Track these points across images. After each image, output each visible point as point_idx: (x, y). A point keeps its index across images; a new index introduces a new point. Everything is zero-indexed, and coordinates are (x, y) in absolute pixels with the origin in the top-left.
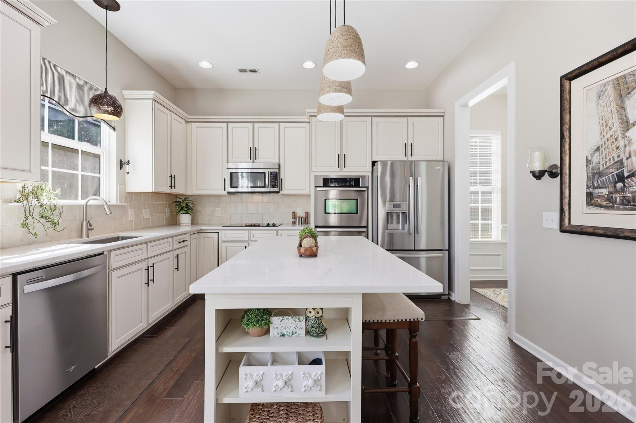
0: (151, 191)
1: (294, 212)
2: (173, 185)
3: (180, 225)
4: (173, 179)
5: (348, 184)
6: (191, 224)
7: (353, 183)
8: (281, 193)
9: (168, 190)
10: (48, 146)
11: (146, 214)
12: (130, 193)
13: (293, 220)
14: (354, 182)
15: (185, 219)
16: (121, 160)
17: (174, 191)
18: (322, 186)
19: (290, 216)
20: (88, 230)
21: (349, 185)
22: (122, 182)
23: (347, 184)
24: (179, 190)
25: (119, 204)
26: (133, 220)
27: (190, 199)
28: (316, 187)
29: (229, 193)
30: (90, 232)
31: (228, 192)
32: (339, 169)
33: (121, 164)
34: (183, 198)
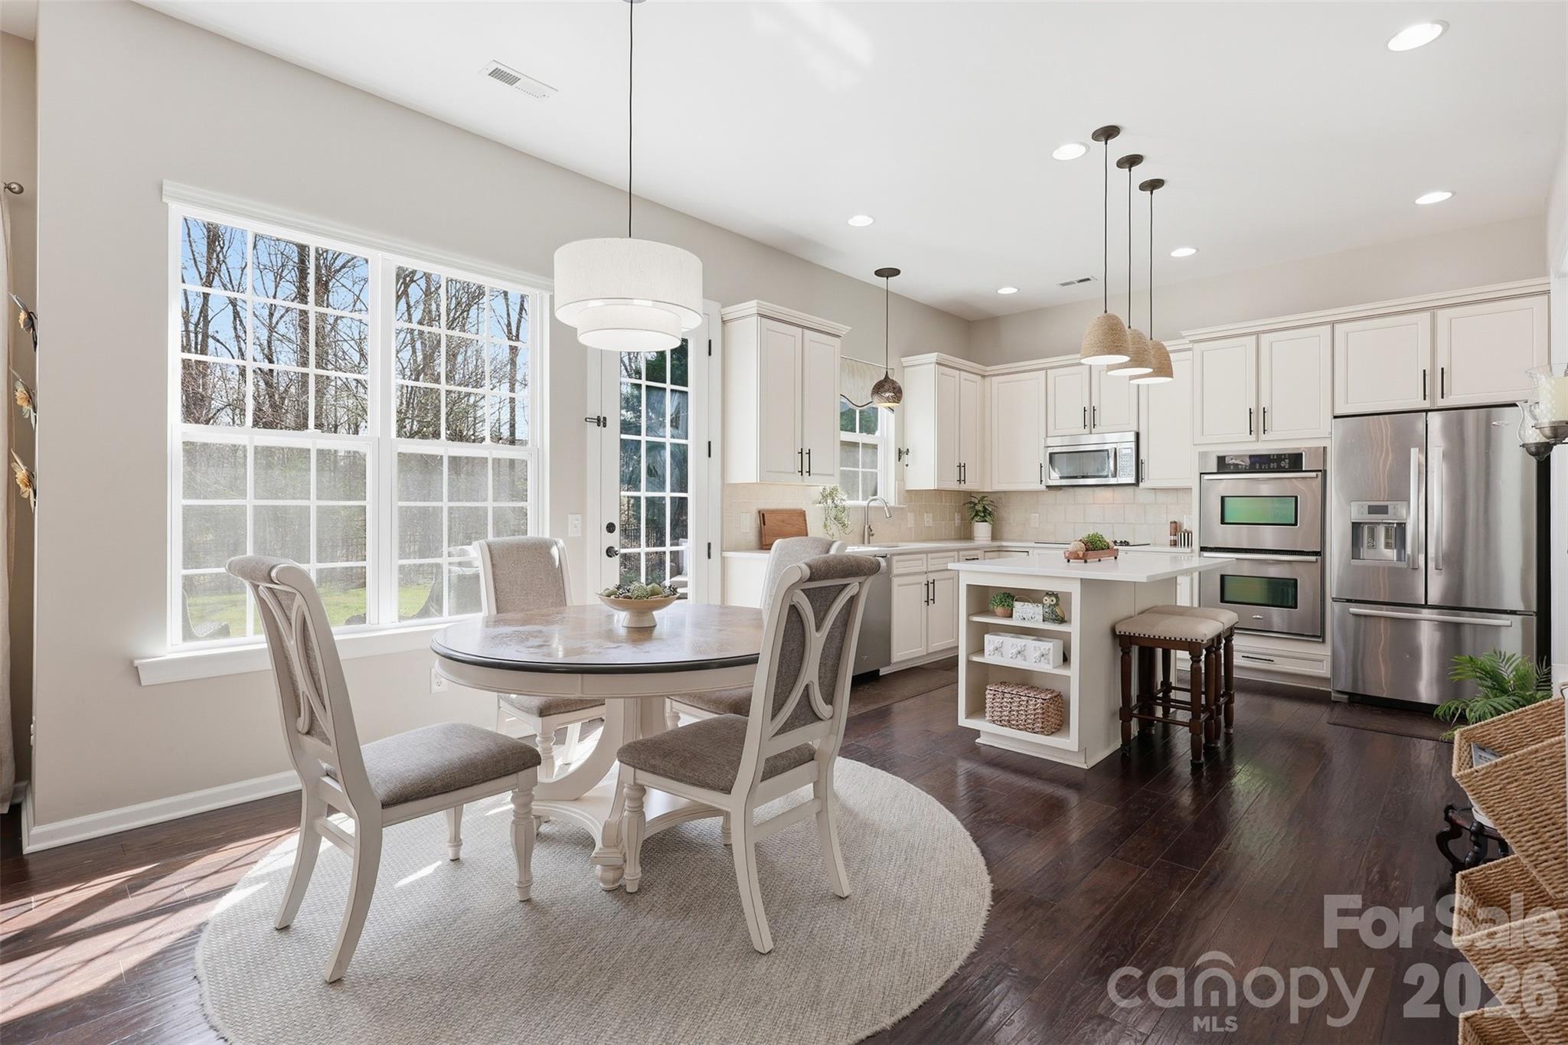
0: (933, 488)
1: (1175, 522)
2: (963, 478)
3: (975, 539)
4: (962, 468)
5: (1273, 465)
6: (990, 539)
7: (1285, 464)
8: (1141, 484)
9: (954, 486)
11: (928, 520)
12: (908, 491)
13: (1172, 538)
14: (1287, 461)
15: (982, 530)
16: (899, 449)
17: (963, 487)
18: (1215, 471)
19: (1167, 529)
20: (869, 535)
21: (1275, 467)
22: (901, 478)
23: (1271, 467)
24: (972, 485)
25: (897, 506)
26: (913, 527)
27: (990, 497)
28: (1201, 474)
29: (1049, 487)
31: (1047, 487)
32: (1253, 437)
33: (900, 453)
34: (979, 497)
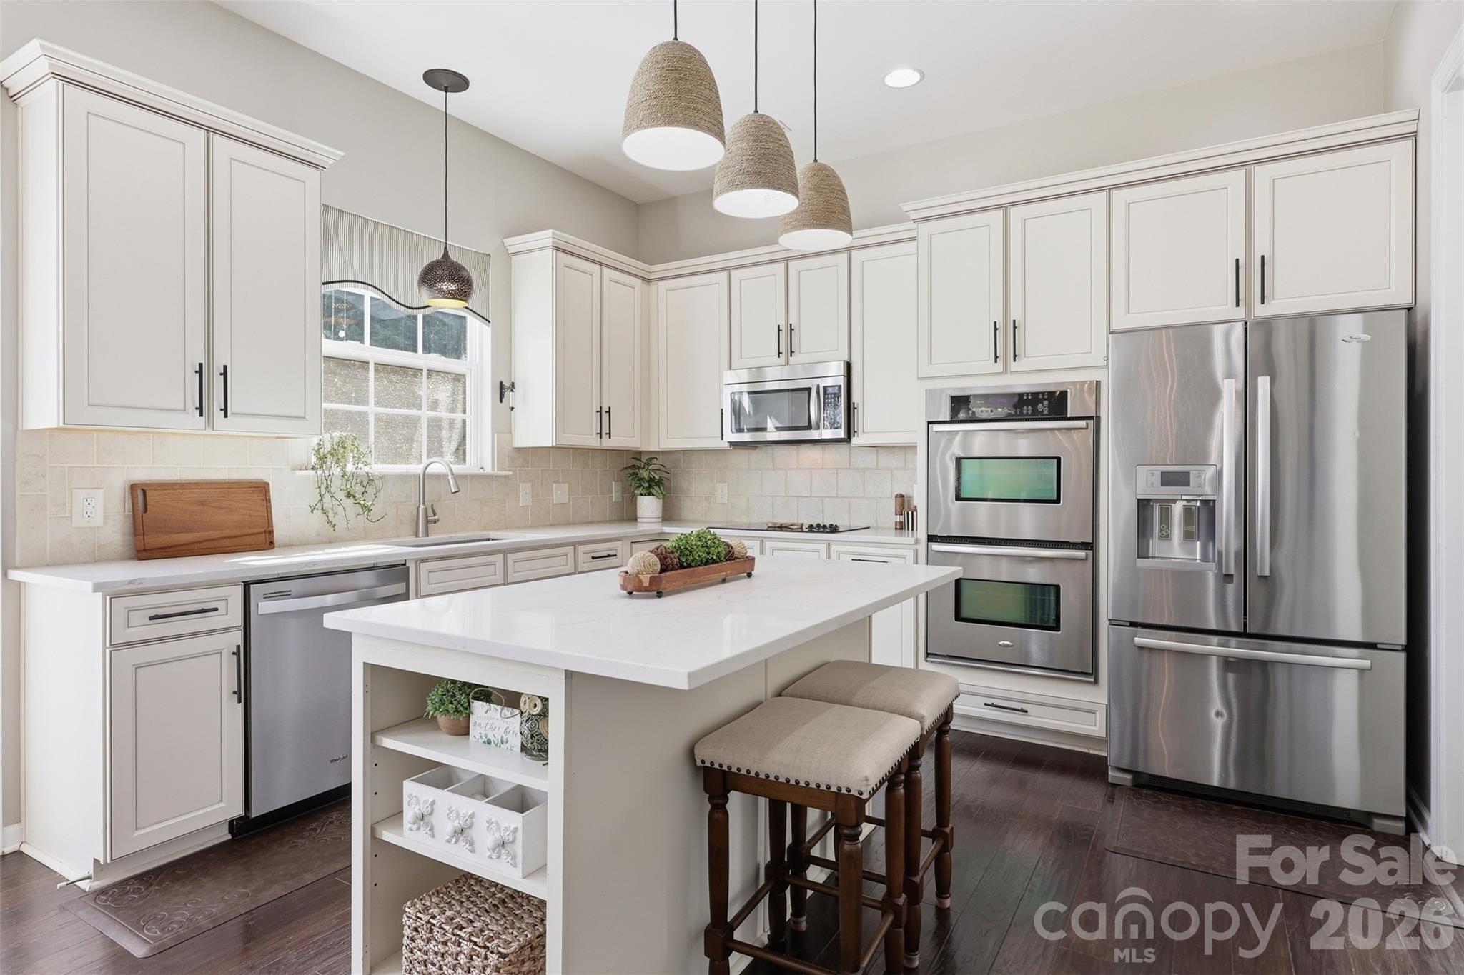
0: (550, 445)
1: (902, 496)
2: (606, 430)
3: (639, 520)
4: (605, 416)
5: (1027, 410)
6: (660, 520)
7: (1043, 407)
8: (854, 440)
9: (594, 442)
10: (367, 370)
11: (560, 493)
12: (519, 450)
13: (899, 518)
14: (1046, 402)
15: (648, 507)
16: (501, 383)
17: (607, 443)
18: (948, 419)
19: (892, 505)
20: (427, 522)
21: (1030, 412)
22: (503, 426)
23: (1025, 412)
24: (622, 440)
25: (497, 472)
26: (528, 506)
27: (661, 460)
28: (929, 423)
29: (734, 444)
30: (431, 526)
31: (731, 444)
32: (999, 367)
33: (503, 390)
34: (644, 459)
